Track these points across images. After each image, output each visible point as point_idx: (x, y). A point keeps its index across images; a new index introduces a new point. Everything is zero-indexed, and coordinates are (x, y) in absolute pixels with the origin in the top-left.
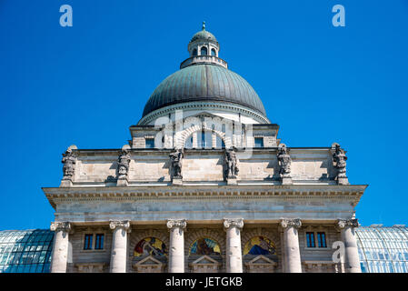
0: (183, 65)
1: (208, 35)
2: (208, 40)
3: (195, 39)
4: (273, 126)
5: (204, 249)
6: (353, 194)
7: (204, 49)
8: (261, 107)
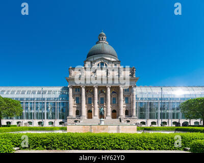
0: (97, 43)
1: (104, 34)
2: (103, 36)
3: (100, 35)
4: (119, 61)
5: (102, 92)
6: (136, 80)
7: (102, 38)
8: (117, 55)
